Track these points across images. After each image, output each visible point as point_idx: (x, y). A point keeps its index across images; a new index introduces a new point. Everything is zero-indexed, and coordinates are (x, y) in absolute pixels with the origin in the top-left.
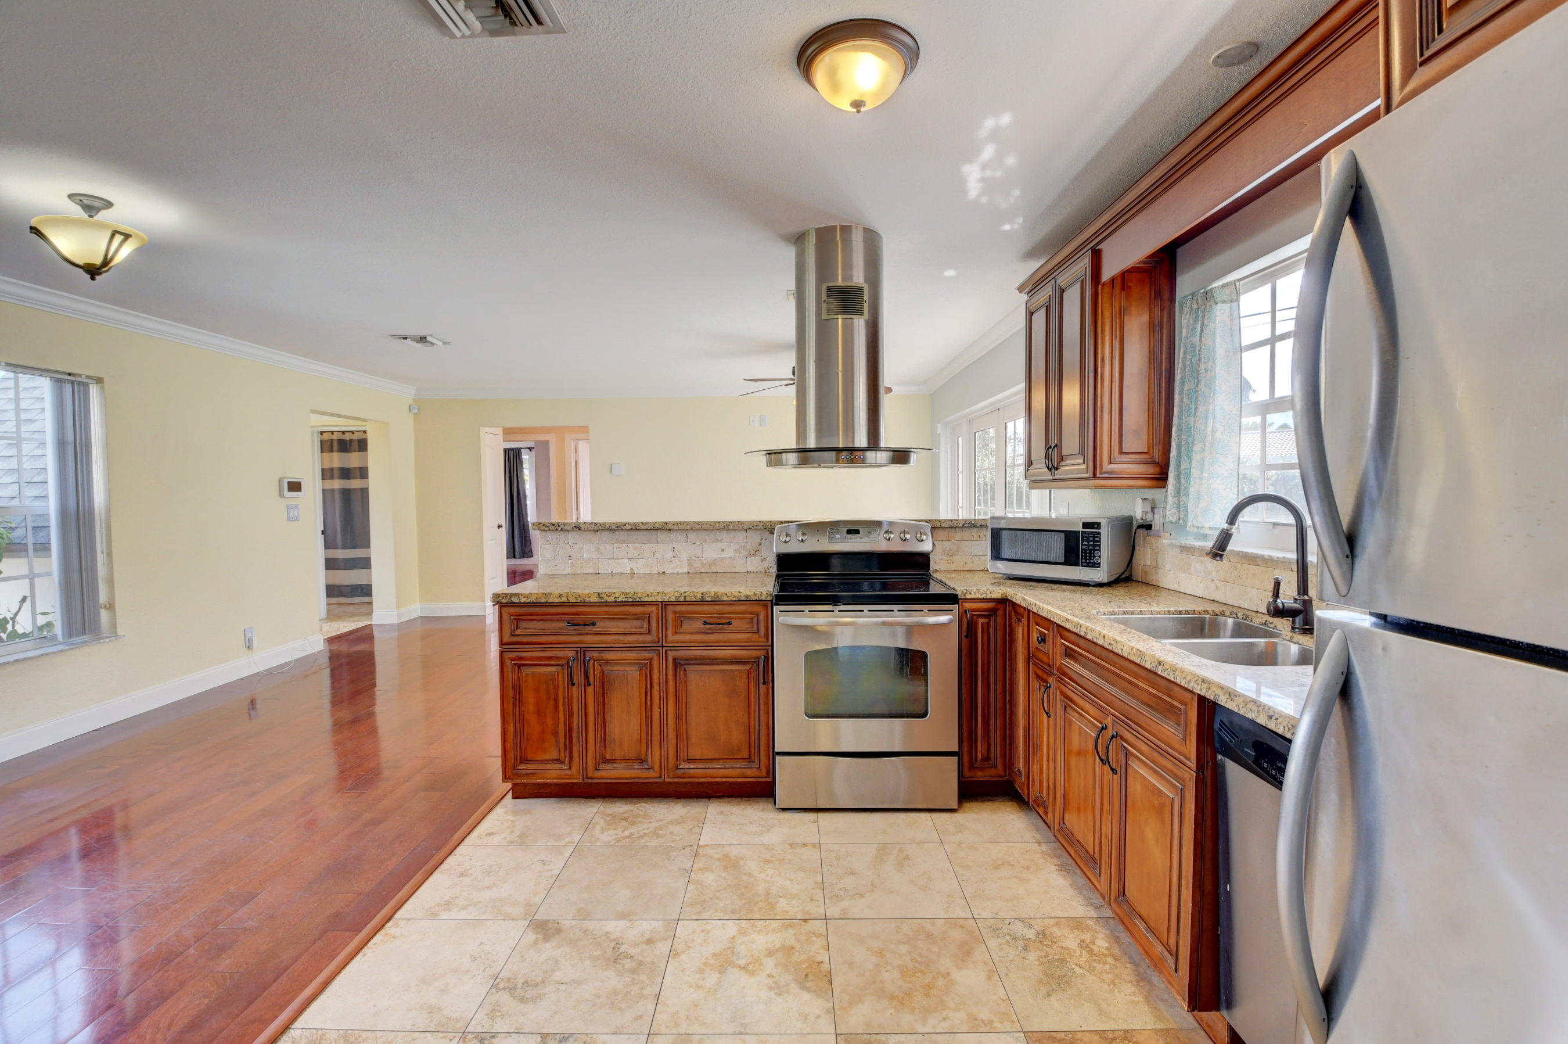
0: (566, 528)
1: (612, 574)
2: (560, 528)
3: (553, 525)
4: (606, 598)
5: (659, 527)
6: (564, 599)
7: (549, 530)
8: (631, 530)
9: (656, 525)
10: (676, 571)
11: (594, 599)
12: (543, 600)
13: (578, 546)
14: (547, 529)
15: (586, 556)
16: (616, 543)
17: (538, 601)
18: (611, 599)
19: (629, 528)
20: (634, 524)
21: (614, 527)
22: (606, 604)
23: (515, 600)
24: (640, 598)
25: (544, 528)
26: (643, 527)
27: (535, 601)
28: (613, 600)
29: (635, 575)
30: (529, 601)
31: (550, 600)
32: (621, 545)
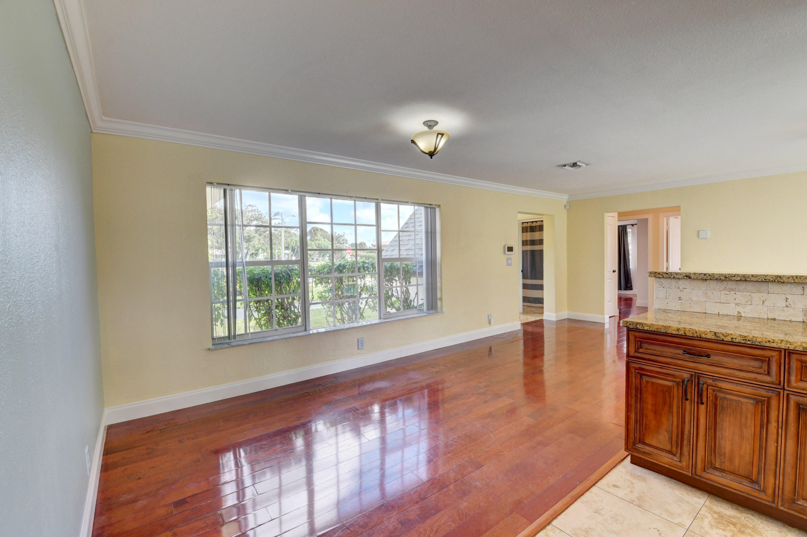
0: (677, 277)
1: (719, 314)
2: (672, 277)
3: (667, 274)
4: (722, 337)
5: (771, 279)
6: (681, 332)
7: (663, 277)
8: (740, 280)
9: (767, 278)
10: (789, 319)
11: (710, 336)
12: (663, 331)
13: (687, 290)
14: (661, 276)
15: (694, 298)
16: (724, 290)
17: (658, 331)
18: (728, 339)
19: (739, 279)
20: (744, 276)
21: (723, 278)
22: (722, 342)
23: (640, 327)
24: (759, 342)
25: (659, 276)
26: (753, 279)
27: (656, 330)
28: (730, 340)
29: (742, 318)
30: (651, 329)
31: (669, 331)
32: (728, 293)
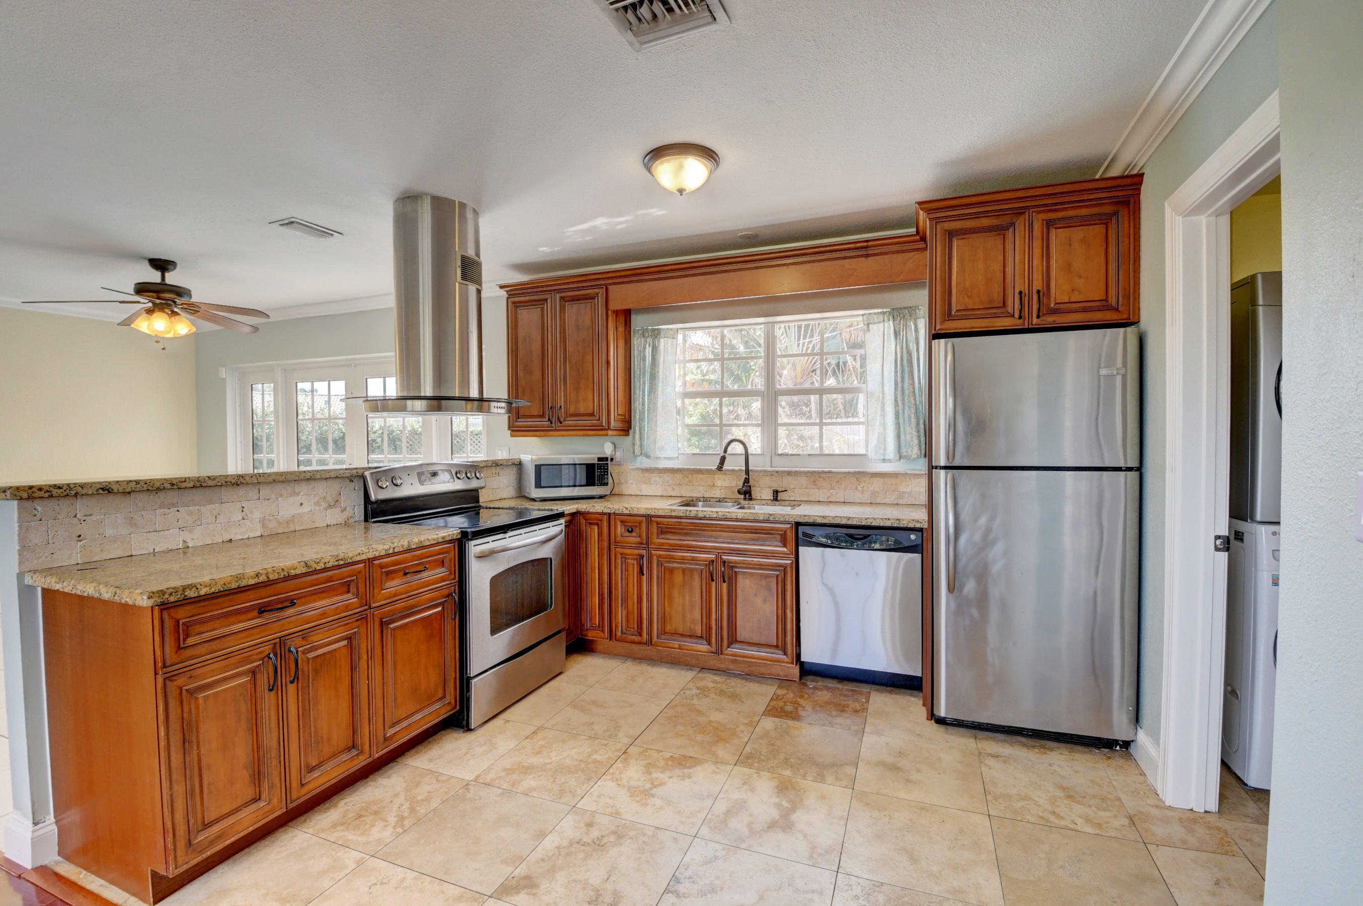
0: (84, 492)
1: (154, 553)
2: (73, 492)
3: (60, 488)
4: (314, 566)
5: (233, 481)
6: (263, 578)
7: (51, 496)
8: (194, 487)
9: (228, 479)
11: (301, 570)
12: (234, 585)
13: (94, 518)
14: (47, 495)
16: (160, 508)
17: (226, 588)
18: (321, 566)
19: (191, 485)
20: (198, 479)
21: (168, 486)
22: (316, 572)
23: (191, 594)
24: (351, 559)
25: (42, 494)
26: (210, 483)
27: (222, 589)
28: (323, 566)
29: (190, 550)
30: (213, 590)
31: (244, 583)
32: (167, 511)
